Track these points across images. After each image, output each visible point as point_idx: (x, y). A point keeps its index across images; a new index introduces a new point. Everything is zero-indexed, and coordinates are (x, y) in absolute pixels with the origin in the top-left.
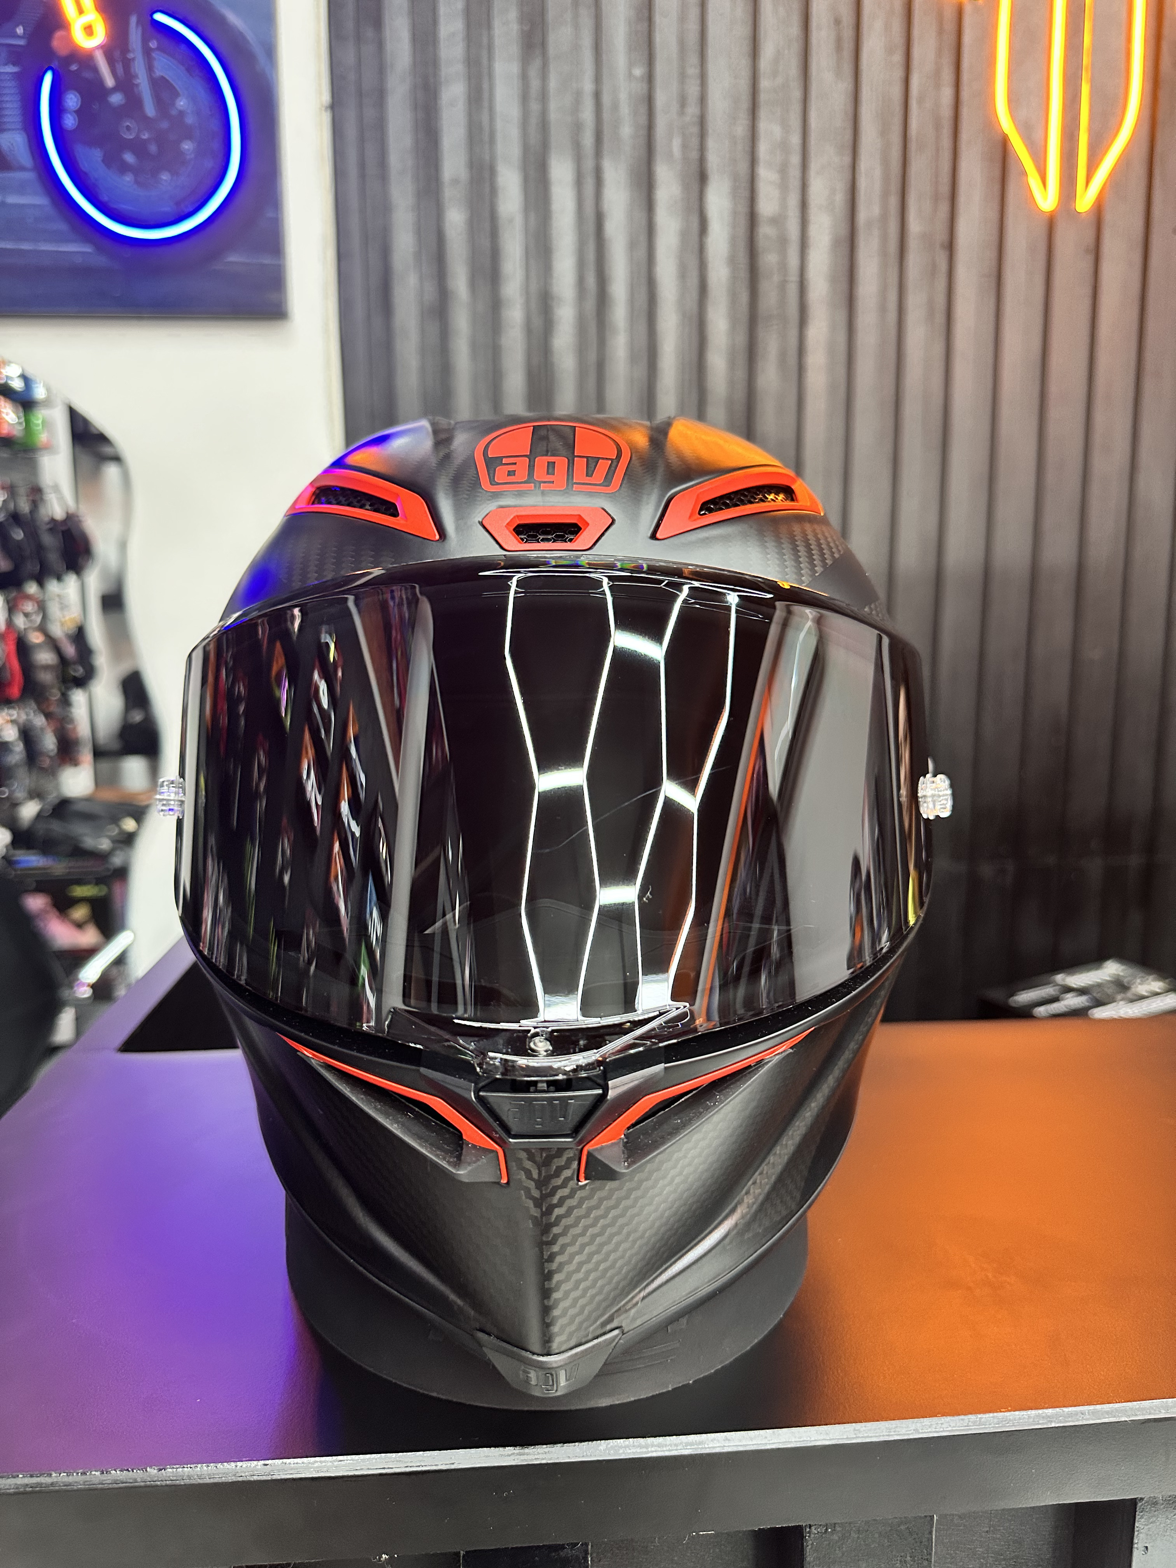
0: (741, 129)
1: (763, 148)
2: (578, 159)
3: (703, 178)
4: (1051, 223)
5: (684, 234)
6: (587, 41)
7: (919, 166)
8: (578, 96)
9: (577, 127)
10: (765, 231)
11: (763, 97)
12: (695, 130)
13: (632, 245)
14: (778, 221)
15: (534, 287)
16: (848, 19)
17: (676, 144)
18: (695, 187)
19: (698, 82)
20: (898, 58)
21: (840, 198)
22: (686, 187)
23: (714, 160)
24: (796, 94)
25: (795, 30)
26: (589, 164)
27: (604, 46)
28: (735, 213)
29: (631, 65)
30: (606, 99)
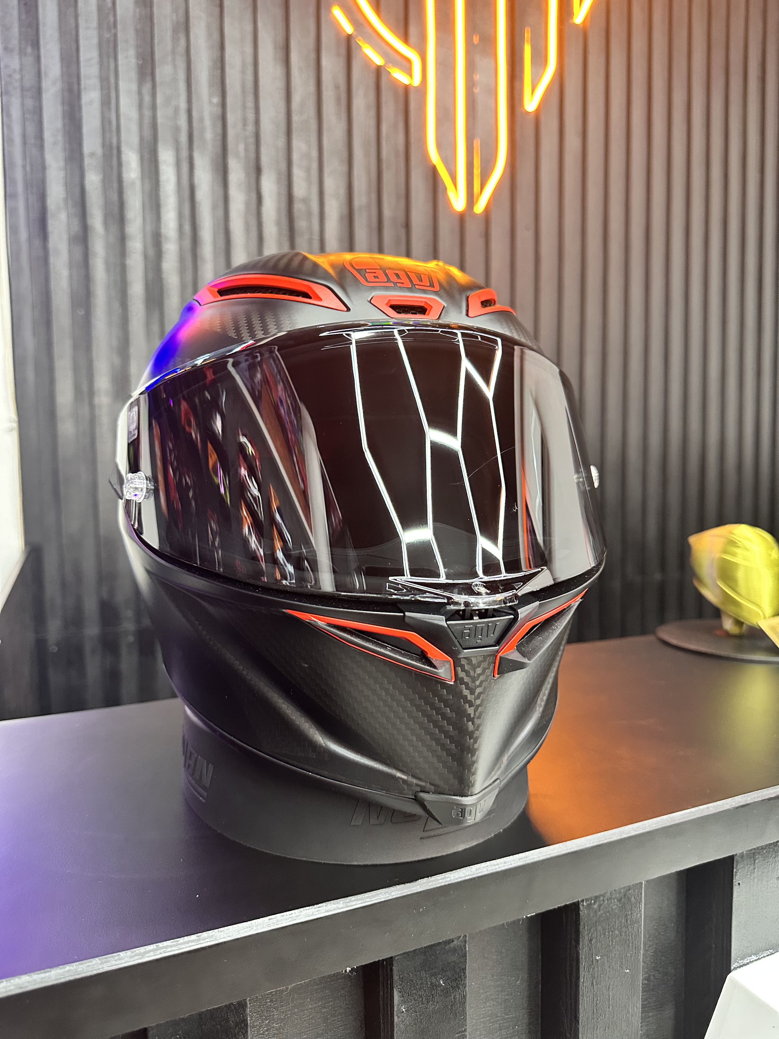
0: (282, 142)
1: (295, 157)
2: (177, 150)
3: (258, 170)
4: (462, 218)
5: (247, 204)
6: (182, 76)
7: (388, 177)
8: (177, 109)
9: (177, 129)
10: (298, 206)
11: (295, 125)
12: (252, 140)
13: (214, 207)
14: (306, 201)
15: (149, 228)
16: (343, 87)
17: (241, 147)
18: (253, 176)
19: (253, 111)
20: (373, 113)
21: (343, 191)
22: (248, 174)
23: (265, 160)
24: (314, 126)
25: (312, 88)
26: (184, 153)
27: (193, 81)
28: (279, 194)
29: (211, 95)
30: (195, 114)
